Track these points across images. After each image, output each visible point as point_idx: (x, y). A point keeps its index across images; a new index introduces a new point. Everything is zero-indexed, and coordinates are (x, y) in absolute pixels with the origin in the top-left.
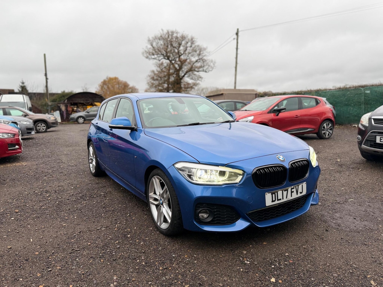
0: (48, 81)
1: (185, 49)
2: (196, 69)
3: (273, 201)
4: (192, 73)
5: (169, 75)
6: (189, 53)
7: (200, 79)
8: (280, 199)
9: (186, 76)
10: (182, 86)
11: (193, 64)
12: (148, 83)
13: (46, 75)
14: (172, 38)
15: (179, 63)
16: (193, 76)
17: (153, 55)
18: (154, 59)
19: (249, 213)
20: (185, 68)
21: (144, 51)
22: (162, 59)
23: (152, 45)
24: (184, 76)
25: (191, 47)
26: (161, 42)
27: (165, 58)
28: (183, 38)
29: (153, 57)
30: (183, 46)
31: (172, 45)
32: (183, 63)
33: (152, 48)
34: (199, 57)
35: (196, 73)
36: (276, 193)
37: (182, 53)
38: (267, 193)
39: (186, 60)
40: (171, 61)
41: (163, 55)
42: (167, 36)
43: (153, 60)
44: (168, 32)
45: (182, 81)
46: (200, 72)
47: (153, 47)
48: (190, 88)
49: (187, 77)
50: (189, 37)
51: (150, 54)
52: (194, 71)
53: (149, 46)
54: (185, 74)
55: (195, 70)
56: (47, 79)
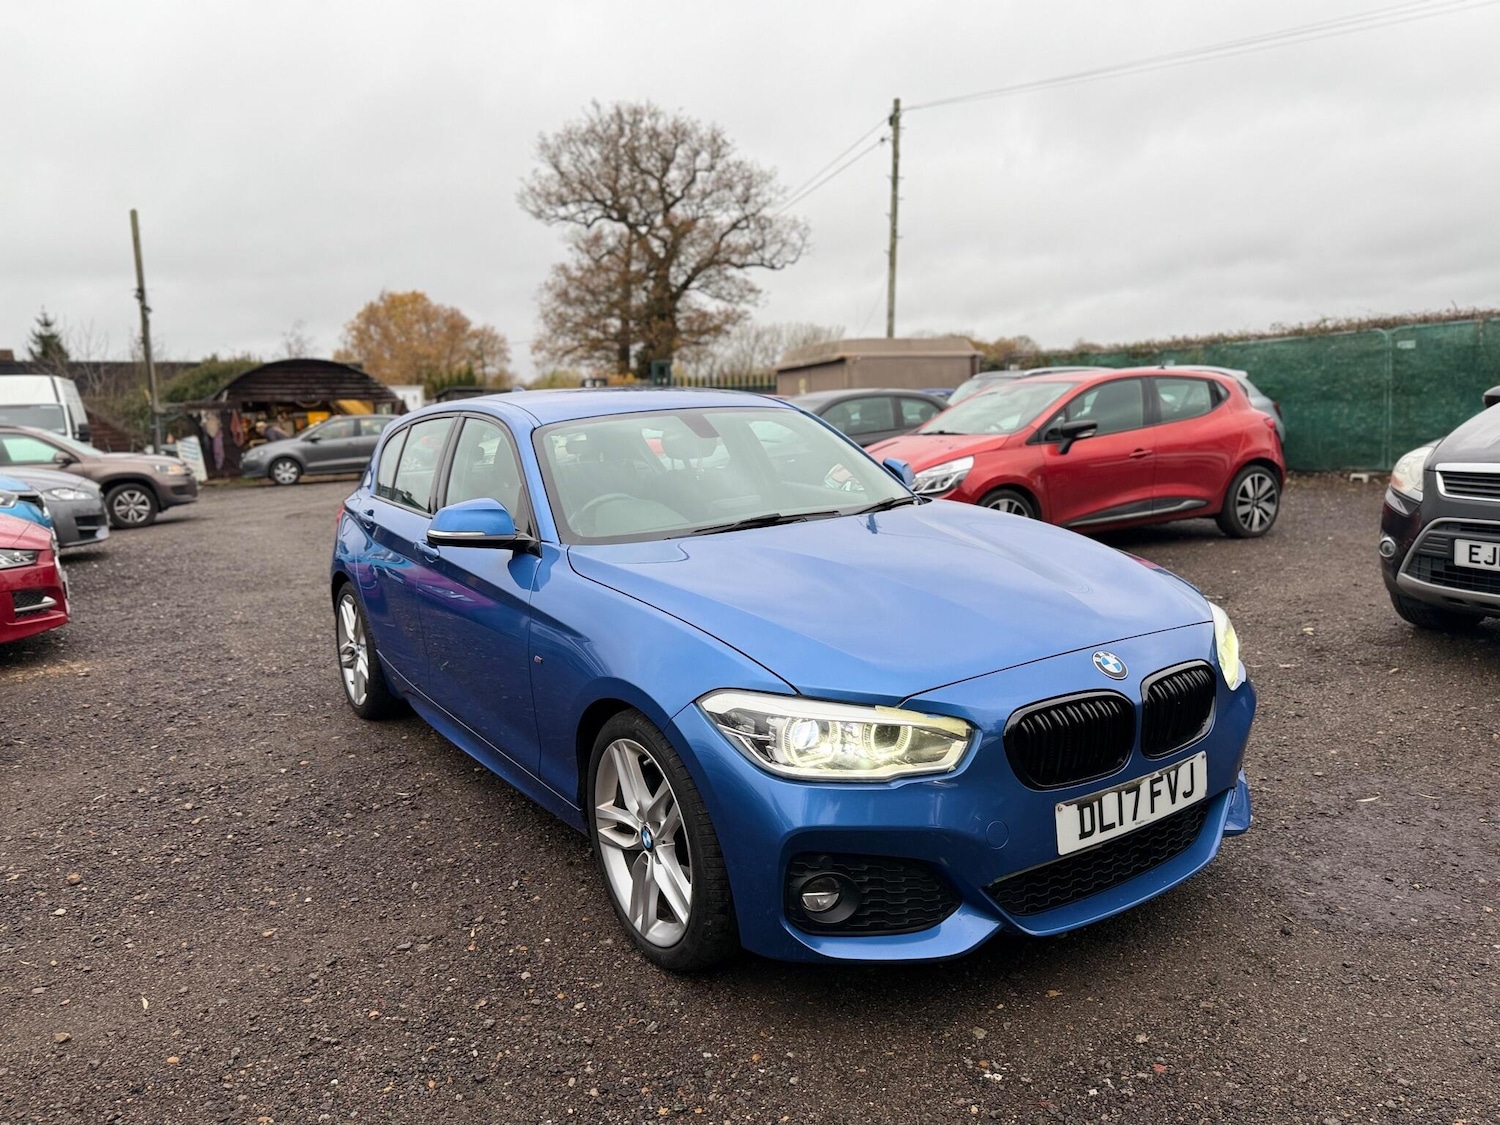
0: (151, 317)
1: (688, 179)
2: (735, 258)
3: (1084, 835)
4: (719, 273)
5: (627, 281)
6: (705, 195)
7: (751, 297)
8: (1112, 826)
9: (694, 284)
10: (681, 325)
11: (722, 238)
12: (546, 316)
13: (141, 293)
14: (635, 137)
15: (665, 233)
16: (722, 283)
17: (564, 204)
18: (565, 219)
19: (995, 884)
20: (690, 256)
21: (526, 190)
22: (596, 219)
23: (556, 167)
24: (685, 286)
25: (712, 168)
26: (594, 153)
27: (610, 217)
28: (680, 134)
29: (562, 211)
30: (680, 168)
31: (635, 163)
32: (680, 232)
33: (557, 177)
34: (743, 209)
35: (732, 271)
36: (1096, 804)
37: (678, 194)
38: (1061, 805)
39: (695, 220)
40: (632, 227)
41: (602, 202)
42: (614, 127)
43: (564, 222)
44: (619, 114)
45: (679, 305)
46: (747, 269)
47: (562, 174)
48: (712, 333)
49: (698, 289)
50: (704, 131)
51: (548, 202)
52: (726, 265)
53: (547, 170)
54: (690, 280)
55: (728, 261)
56: (145, 310)
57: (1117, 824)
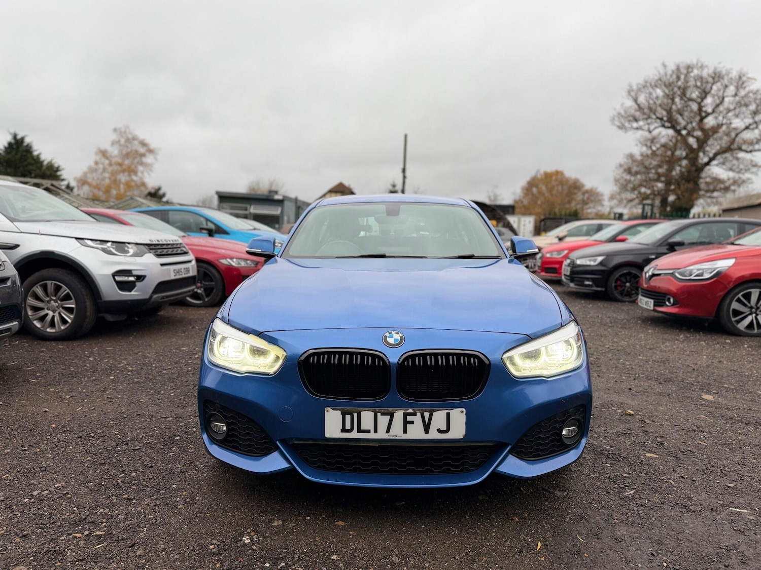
0: (407, 181)
1: (718, 102)
2: (744, 147)
3: (344, 430)
4: (732, 155)
5: (672, 162)
6: (729, 111)
7: (754, 169)
8: (368, 431)
9: (714, 162)
10: (702, 186)
11: (737, 135)
12: (616, 181)
13: (404, 171)
14: (686, 81)
15: (698, 133)
16: (735, 162)
17: (636, 120)
18: (637, 129)
20: (713, 147)
21: (616, 114)
22: (656, 128)
23: (636, 101)
24: (708, 164)
25: (736, 95)
26: (659, 92)
27: (663, 126)
28: (717, 77)
29: (635, 125)
30: (713, 96)
31: (683, 95)
32: (708, 134)
33: (636, 107)
34: (753, 118)
35: (741, 155)
36: (355, 415)
37: (710, 110)
38: (329, 408)
39: (720, 126)
40: (678, 132)
41: (661, 119)
42: (674, 76)
43: (636, 131)
44: (678, 69)
45: (703, 175)
46: (754, 153)
47: (639, 105)
48: (723, 191)
49: (717, 165)
50: (734, 74)
51: (626, 120)
52: (737, 151)
53: (629, 103)
54: (711, 160)
55: (740, 149)
56: (404, 177)
57: (372, 431)
